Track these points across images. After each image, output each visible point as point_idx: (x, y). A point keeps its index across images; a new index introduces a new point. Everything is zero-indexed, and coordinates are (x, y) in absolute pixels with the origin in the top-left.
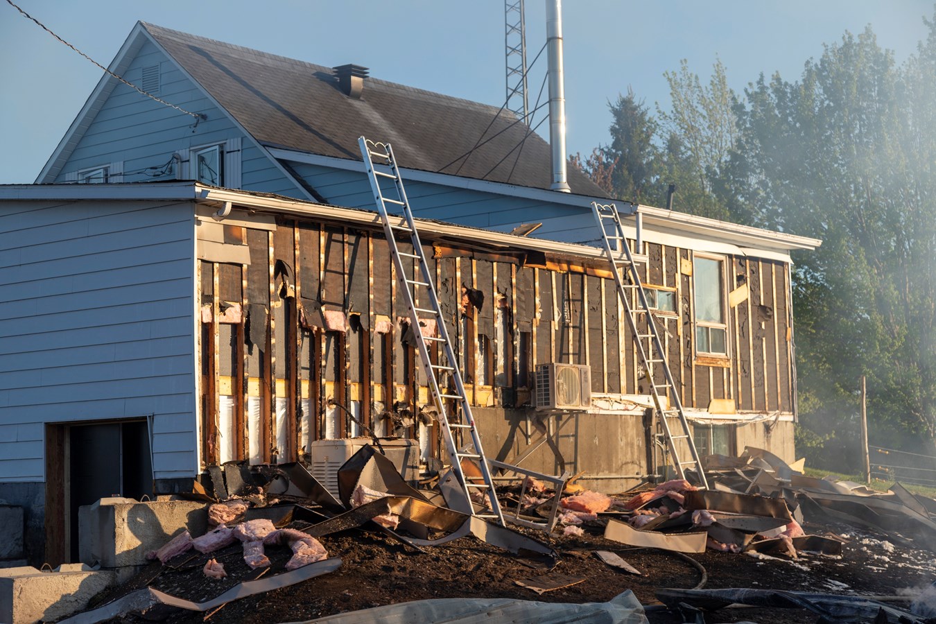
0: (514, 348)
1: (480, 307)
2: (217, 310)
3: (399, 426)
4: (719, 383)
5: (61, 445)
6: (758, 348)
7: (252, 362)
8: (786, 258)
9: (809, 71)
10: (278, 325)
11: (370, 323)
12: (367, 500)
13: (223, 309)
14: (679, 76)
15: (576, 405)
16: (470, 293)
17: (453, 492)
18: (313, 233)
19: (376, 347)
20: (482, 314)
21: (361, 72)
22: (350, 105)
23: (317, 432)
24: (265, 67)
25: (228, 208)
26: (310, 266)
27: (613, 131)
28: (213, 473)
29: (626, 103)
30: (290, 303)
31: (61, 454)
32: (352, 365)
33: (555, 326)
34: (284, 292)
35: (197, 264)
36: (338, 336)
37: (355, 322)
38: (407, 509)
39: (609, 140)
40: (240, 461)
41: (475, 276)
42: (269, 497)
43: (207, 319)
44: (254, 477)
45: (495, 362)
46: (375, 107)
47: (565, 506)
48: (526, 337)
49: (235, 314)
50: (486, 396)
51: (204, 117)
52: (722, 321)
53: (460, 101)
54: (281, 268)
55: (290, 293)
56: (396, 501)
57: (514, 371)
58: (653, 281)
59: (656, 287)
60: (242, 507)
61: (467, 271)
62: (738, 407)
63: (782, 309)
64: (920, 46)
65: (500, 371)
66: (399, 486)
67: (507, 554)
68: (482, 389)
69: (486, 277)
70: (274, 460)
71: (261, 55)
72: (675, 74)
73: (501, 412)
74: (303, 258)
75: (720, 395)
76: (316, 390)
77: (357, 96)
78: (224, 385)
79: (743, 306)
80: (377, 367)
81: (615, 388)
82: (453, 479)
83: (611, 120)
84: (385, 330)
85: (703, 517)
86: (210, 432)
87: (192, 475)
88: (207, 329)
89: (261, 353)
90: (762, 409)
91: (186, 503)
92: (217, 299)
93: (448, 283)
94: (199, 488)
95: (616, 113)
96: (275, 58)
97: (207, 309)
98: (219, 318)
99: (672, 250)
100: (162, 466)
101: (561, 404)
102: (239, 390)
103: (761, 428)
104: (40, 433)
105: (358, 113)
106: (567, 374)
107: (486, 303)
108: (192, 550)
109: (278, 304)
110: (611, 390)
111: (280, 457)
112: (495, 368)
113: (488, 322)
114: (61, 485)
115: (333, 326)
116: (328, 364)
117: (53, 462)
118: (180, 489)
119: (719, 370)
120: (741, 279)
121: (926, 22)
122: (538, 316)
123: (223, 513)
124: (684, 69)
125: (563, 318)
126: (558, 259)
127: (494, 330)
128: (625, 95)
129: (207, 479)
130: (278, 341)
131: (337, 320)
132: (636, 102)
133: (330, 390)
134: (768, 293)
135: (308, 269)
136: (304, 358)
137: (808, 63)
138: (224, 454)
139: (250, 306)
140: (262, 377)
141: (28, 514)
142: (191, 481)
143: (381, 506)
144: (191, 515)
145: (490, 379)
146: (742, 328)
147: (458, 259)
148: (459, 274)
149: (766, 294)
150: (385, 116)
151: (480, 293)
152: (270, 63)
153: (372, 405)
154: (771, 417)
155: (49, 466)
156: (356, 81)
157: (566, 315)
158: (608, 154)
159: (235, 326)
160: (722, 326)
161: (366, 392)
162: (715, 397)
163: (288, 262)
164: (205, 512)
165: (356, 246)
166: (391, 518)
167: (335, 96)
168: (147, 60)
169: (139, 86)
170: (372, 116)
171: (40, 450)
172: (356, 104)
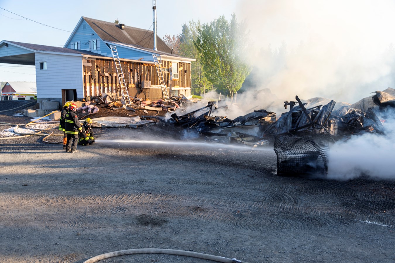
0: (138, 78)
1: (132, 72)
2: (86, 73)
3: (118, 90)
4: (176, 83)
5: (64, 92)
6: (184, 77)
7: (92, 81)
8: (190, 62)
9: (211, 24)
10: (97, 75)
11: (113, 74)
12: (108, 102)
13: (87, 73)
14: (192, 22)
15: (148, 87)
16: (130, 69)
17: (123, 101)
18: (103, 61)
19: (114, 78)
20: (133, 73)
21: (123, 25)
22: (121, 31)
23: (104, 91)
24: (106, 24)
25: (87, 58)
26: (102, 66)
27: (183, 30)
28: (86, 98)
29: (185, 25)
30: (99, 72)
31: (64, 94)
32: (110, 81)
33: (146, 74)
34: (98, 70)
35: (82, 66)
36: (107, 77)
37: (110, 74)
38: (114, 104)
39: (181, 32)
40: (91, 96)
41: (131, 67)
42: (95, 101)
43: (85, 75)
44: (92, 98)
45: (135, 80)
46: (126, 31)
47: (143, 103)
48: (141, 76)
49: (89, 73)
50: (133, 86)
51: (94, 34)
52: (178, 73)
53: (144, 30)
54: (97, 66)
55: (99, 70)
56: (112, 103)
57: (138, 82)
58: (164, 67)
59: (165, 68)
60: (90, 103)
61: (130, 66)
62: (180, 87)
63: (189, 71)
64: (231, 20)
65: (136, 82)
66: (113, 101)
67: (128, 111)
68: (133, 85)
69: (133, 67)
70: (96, 96)
71: (105, 22)
72: (191, 21)
73: (136, 88)
74: (101, 65)
75: (177, 85)
76: (104, 85)
77: (123, 29)
78: (88, 84)
79: (182, 71)
80: (114, 81)
81: (157, 84)
82: (123, 99)
83: (182, 28)
84: (115, 76)
85: (162, 105)
86: (86, 92)
87: (83, 98)
88: (85, 76)
89: (94, 79)
90: (185, 87)
91: (82, 102)
92: (86, 71)
93: (127, 68)
94: (84, 100)
95: (183, 27)
96: (108, 22)
97: (85, 73)
98: (87, 74)
99: (168, 62)
100: (79, 96)
101: (145, 87)
102: (91, 85)
103: (184, 90)
104: (61, 91)
105: (123, 33)
106: (147, 83)
107: (133, 71)
108: (82, 109)
109: (97, 72)
110: (156, 84)
111: (97, 96)
112: (135, 81)
113: (134, 74)
114: (65, 99)
115: (106, 75)
116: (105, 81)
117: (63, 95)
118: (81, 100)
119: (176, 81)
120: (181, 66)
121: (232, 15)
122: (143, 73)
123: (87, 103)
124: (193, 20)
125: (147, 73)
126: (146, 64)
127: (135, 75)
128: (185, 24)
129: (85, 99)
130: (97, 78)
131: (107, 74)
132: (187, 25)
133: (106, 85)
134: (187, 68)
135: (102, 67)
136: (101, 81)
137: (211, 22)
138: (88, 94)
139: (92, 72)
140: (94, 83)
141: (59, 103)
142: (82, 99)
143: (110, 103)
144: (82, 104)
145: (134, 83)
146: (181, 74)
147: (128, 64)
148: (128, 67)
149: (186, 68)
150: (128, 33)
151: (132, 70)
152: (107, 23)
153: (113, 87)
154: (186, 88)
155: (62, 96)
156: (123, 27)
157: (148, 73)
158: (181, 35)
159: (90, 76)
160: (177, 74)
161: (112, 85)
162: (176, 85)
163: (98, 66)
164: (85, 104)
165: (110, 63)
166: (111, 105)
167: (119, 29)
168: (84, 23)
169: (83, 28)
170: (126, 33)
171: (61, 93)
172: (123, 31)
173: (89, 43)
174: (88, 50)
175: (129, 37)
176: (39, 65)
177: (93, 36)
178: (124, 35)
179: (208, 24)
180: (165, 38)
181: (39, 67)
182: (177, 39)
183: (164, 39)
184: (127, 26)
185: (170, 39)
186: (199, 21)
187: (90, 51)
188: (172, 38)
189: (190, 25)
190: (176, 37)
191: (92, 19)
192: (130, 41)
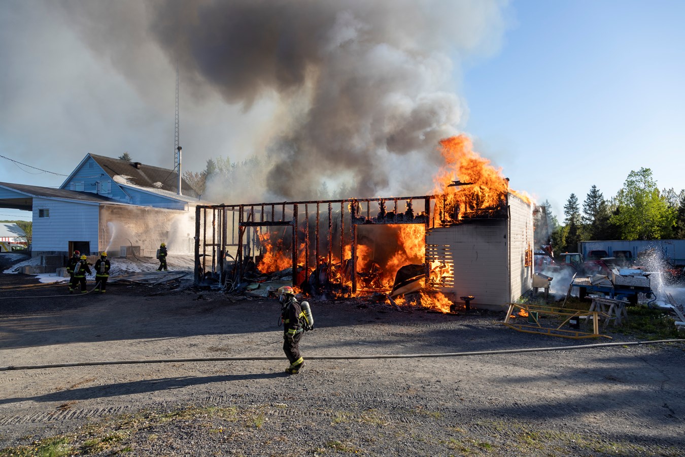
5: (72, 246)
21: (140, 164)
27: (207, 166)
29: (210, 161)
31: (72, 248)
46: (143, 171)
51: (103, 175)
77: (139, 169)
95: (208, 163)
100: (91, 250)
104: (68, 243)
105: (139, 173)
118: (95, 254)
128: (210, 159)
132: (213, 161)
141: (65, 257)
150: (145, 173)
155: (69, 249)
156: (138, 166)
158: (206, 172)
167: (134, 169)
168: (90, 161)
169: (88, 166)
170: (142, 174)
171: (67, 246)
172: (137, 170)
173: (97, 184)
174: (95, 192)
175: (146, 178)
176: (38, 212)
177: (103, 177)
178: (141, 175)
179: (238, 163)
180: (186, 175)
181: (38, 215)
182: (200, 176)
183: (184, 176)
184: (144, 165)
185: (192, 176)
186: (228, 159)
187: (97, 194)
188: (194, 175)
189: (218, 162)
190: (199, 174)
191: (100, 156)
192: (148, 182)
